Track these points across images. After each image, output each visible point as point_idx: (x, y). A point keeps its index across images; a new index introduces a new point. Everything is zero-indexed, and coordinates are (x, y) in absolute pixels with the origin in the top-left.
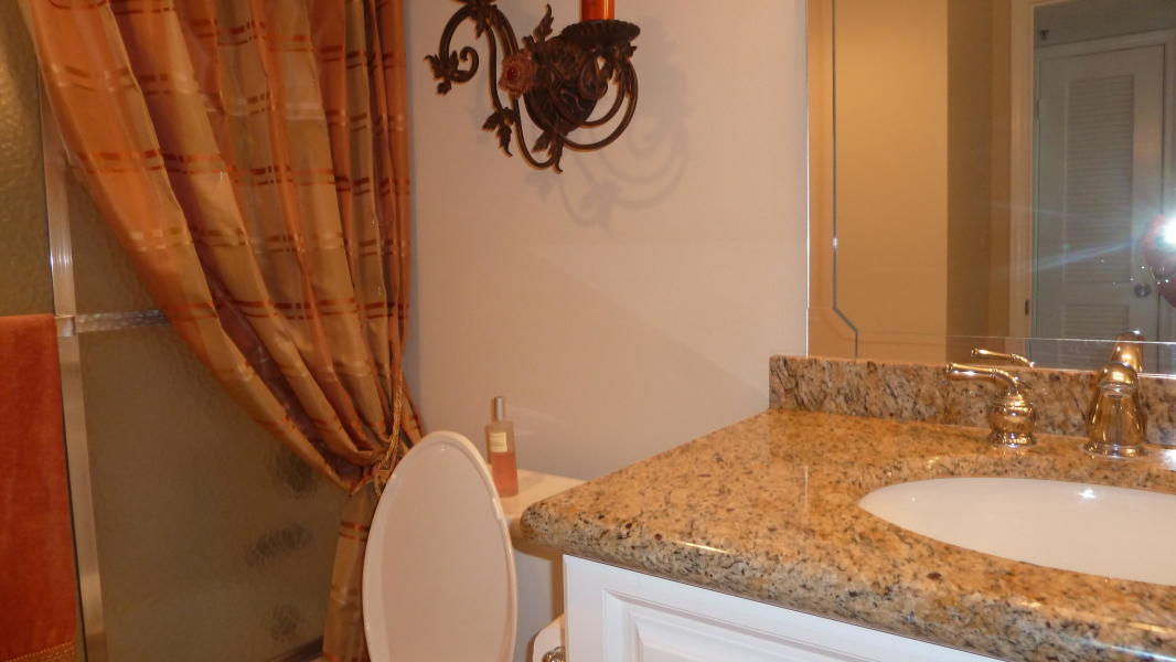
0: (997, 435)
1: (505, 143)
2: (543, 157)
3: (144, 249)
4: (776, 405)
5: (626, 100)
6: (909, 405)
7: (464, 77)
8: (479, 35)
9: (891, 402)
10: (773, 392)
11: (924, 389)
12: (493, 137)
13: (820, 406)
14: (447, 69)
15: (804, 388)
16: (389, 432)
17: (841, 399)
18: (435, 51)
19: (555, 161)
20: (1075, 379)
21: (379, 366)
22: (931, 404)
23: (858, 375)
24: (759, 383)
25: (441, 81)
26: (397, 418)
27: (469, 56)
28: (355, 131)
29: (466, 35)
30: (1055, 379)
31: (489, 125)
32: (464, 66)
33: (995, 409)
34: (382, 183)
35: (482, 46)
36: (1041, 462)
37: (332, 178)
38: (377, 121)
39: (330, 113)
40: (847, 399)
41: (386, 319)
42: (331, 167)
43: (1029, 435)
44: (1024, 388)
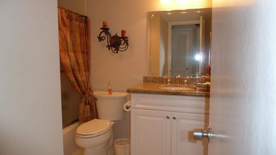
0: (167, 84)
1: (109, 49)
2: (115, 51)
3: (63, 63)
4: (144, 82)
5: (127, 46)
6: (158, 81)
7: (103, 40)
8: (106, 35)
9: (157, 81)
10: (144, 80)
11: (160, 79)
12: (107, 48)
13: (149, 82)
14: (100, 39)
15: (147, 80)
16: (88, 88)
17: (151, 81)
18: (98, 36)
19: (117, 52)
20: (174, 78)
21: (86, 79)
22: (161, 81)
23: (153, 78)
24: (142, 79)
25: (99, 40)
26: (89, 86)
27: (104, 37)
28: (84, 45)
29: (103, 34)
30: (172, 78)
31: (107, 47)
32: (103, 38)
33: (167, 81)
34: (87, 52)
35: (106, 36)
36: (171, 85)
37: (81, 52)
38: (86, 43)
39: (81, 42)
40: (152, 81)
41: (87, 72)
42: (81, 50)
43: (170, 83)
44: (170, 79)
